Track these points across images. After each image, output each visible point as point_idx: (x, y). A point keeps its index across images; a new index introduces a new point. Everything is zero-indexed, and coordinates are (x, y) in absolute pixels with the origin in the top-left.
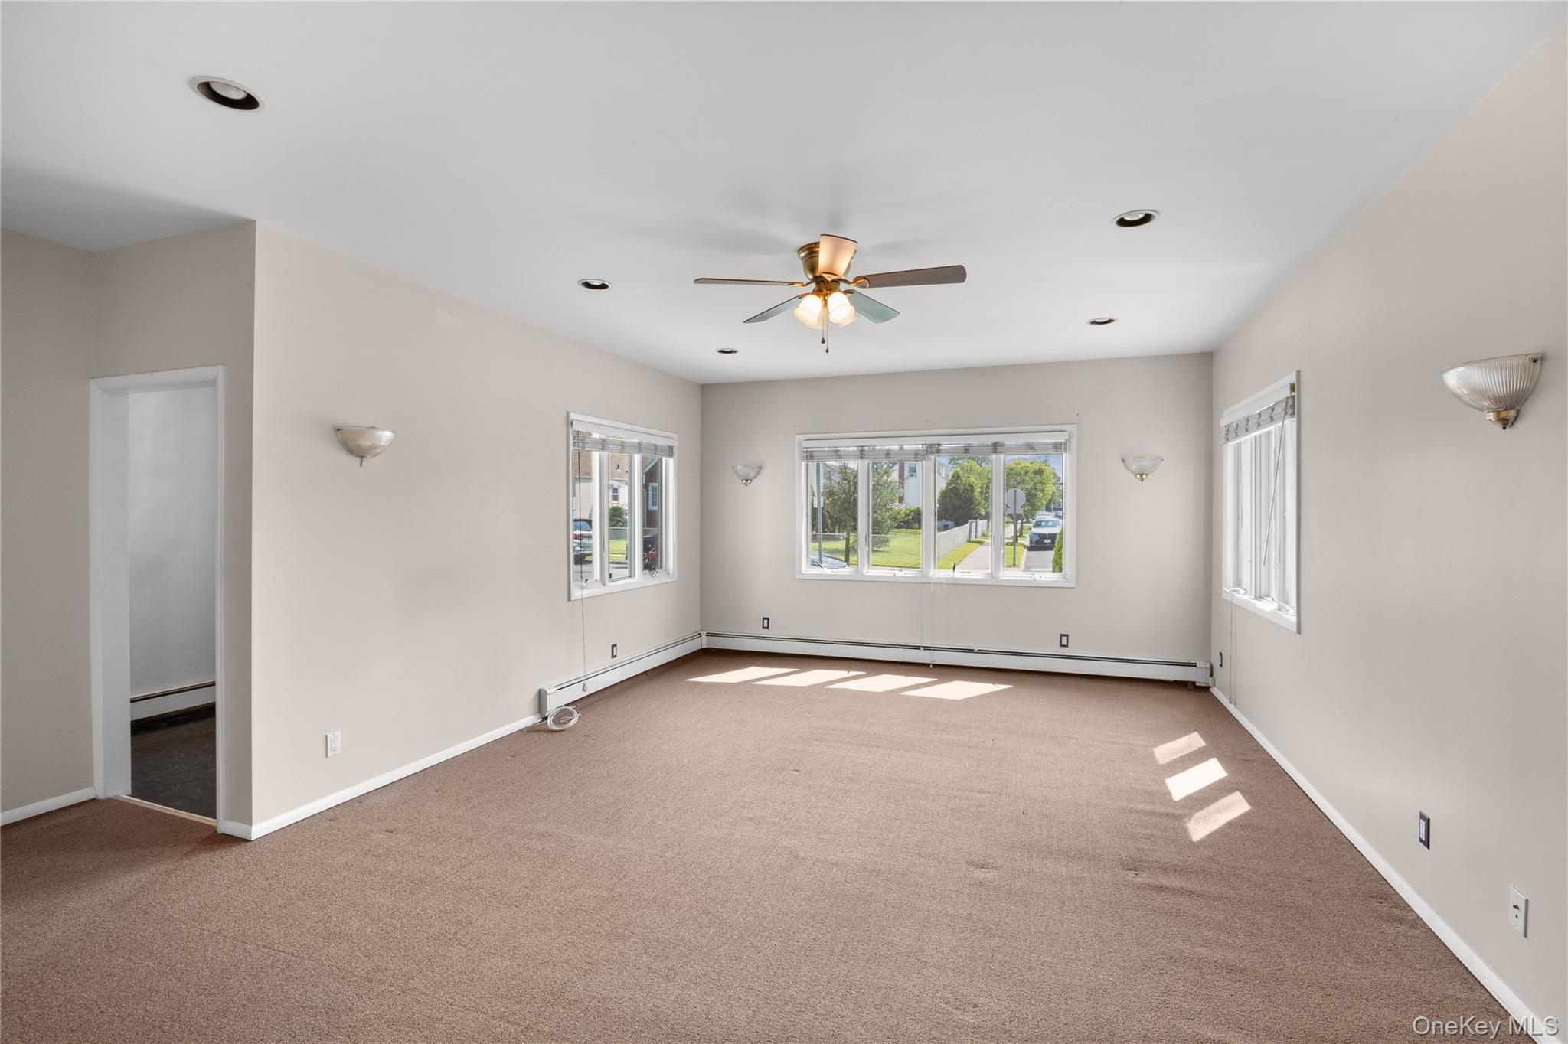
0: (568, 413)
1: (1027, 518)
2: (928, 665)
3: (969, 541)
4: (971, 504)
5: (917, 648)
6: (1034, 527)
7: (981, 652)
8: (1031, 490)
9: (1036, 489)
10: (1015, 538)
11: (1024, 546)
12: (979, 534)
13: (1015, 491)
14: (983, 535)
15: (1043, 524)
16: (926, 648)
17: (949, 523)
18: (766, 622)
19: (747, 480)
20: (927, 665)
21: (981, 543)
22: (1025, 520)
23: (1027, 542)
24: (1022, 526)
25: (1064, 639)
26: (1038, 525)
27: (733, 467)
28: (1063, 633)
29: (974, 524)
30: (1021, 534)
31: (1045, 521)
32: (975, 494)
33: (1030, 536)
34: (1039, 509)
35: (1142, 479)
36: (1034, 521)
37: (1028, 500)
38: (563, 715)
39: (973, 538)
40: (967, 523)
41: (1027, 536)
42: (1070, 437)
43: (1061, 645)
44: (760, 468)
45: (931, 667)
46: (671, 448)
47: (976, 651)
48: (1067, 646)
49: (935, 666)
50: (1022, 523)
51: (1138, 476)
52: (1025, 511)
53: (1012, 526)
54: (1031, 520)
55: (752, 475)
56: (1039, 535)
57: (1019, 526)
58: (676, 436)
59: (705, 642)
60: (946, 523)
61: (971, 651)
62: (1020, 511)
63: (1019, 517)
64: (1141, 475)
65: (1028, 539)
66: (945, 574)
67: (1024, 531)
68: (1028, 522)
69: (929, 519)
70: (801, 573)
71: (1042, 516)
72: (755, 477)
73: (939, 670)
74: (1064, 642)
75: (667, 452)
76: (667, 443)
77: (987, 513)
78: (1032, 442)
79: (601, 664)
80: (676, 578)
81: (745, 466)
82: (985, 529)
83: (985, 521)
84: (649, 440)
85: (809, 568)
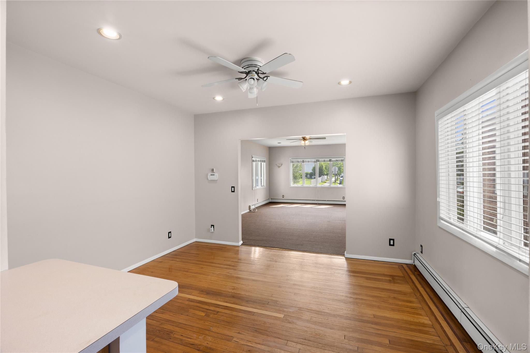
0: (252, 156)
1: (339, 175)
3: (322, 182)
4: (322, 171)
5: (315, 200)
6: (341, 177)
7: (327, 201)
9: (341, 166)
10: (335, 181)
11: (338, 183)
12: (325, 180)
13: (335, 167)
14: (326, 180)
16: (316, 200)
18: (283, 196)
19: (279, 167)
21: (325, 182)
22: (338, 176)
23: (339, 182)
25: (344, 198)
27: (276, 164)
29: (323, 177)
30: (337, 180)
32: (323, 168)
37: (339, 170)
38: (254, 209)
39: (323, 181)
40: (321, 176)
41: (339, 180)
43: (343, 199)
44: (282, 164)
46: (265, 161)
48: (344, 199)
49: (318, 204)
50: (337, 177)
52: (338, 173)
53: (334, 177)
54: (340, 176)
55: (280, 166)
57: (336, 178)
58: (265, 158)
59: (270, 201)
61: (326, 201)
62: (336, 173)
63: (336, 175)
65: (339, 181)
66: (320, 186)
68: (339, 176)
69: (317, 175)
70: (290, 186)
72: (281, 166)
73: (319, 204)
75: (264, 161)
76: (264, 160)
77: (327, 174)
78: (337, 159)
79: (256, 202)
80: (265, 187)
81: (279, 164)
82: (326, 178)
83: (326, 176)
84: (262, 159)
85: (292, 185)
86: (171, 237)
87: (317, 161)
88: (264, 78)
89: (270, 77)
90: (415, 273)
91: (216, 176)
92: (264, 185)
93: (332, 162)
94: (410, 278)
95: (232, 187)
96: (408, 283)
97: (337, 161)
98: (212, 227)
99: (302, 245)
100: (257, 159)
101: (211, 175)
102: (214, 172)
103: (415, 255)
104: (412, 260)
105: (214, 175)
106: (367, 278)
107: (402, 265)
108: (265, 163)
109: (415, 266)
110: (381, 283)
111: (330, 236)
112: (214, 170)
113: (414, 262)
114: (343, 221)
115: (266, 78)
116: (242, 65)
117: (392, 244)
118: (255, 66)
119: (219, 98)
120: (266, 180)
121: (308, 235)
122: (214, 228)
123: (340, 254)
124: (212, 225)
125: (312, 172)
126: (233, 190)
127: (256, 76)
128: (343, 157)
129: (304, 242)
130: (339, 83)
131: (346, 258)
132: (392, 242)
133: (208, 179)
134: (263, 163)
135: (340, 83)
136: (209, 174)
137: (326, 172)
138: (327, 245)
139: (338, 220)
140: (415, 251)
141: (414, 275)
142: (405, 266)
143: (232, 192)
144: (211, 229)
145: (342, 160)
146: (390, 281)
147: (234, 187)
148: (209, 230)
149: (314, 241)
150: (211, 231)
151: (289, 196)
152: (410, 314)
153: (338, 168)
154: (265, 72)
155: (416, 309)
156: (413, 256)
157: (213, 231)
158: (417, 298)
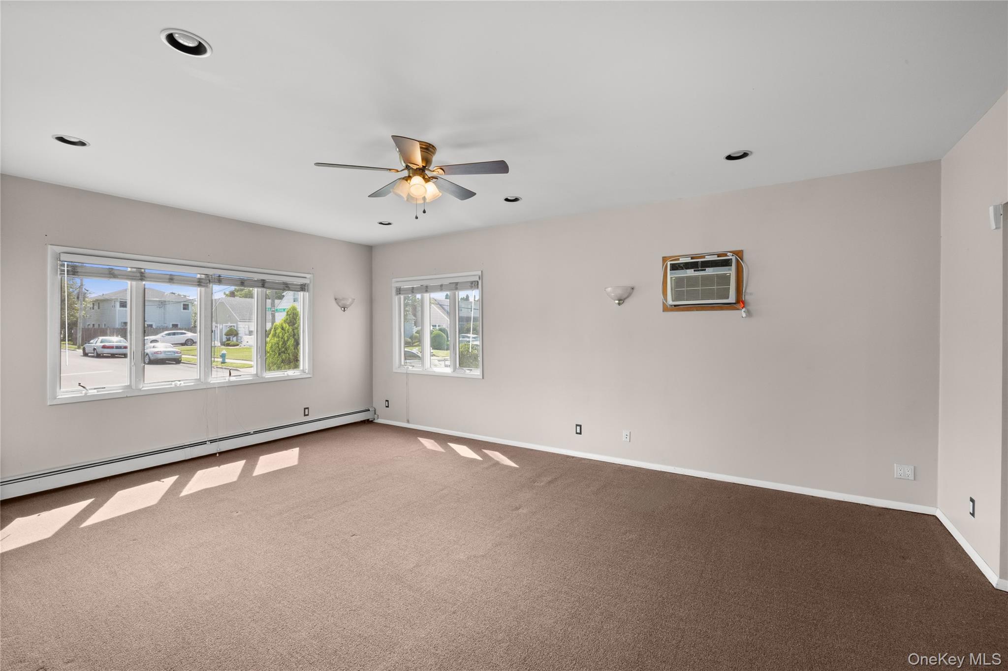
2: (216, 454)
5: (204, 443)
7: (255, 433)
16: (212, 441)
28: (305, 407)
35: (344, 310)
45: (218, 455)
47: (252, 433)
49: (220, 453)
51: (343, 309)
64: (344, 308)
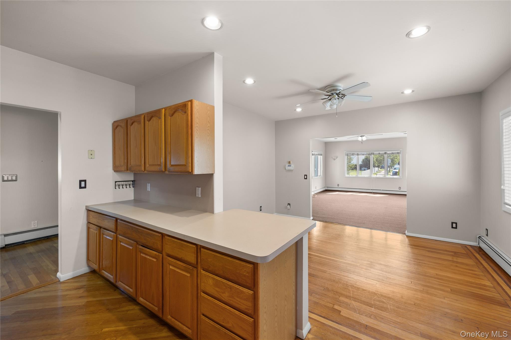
1: (391, 167)
5: (370, 189)
6: (394, 169)
8: (393, 159)
9: (394, 158)
12: (376, 172)
14: (377, 172)
15: (397, 169)
17: (366, 169)
18: (338, 185)
19: (334, 159)
20: (372, 193)
22: (391, 168)
24: (390, 170)
26: (395, 169)
27: (332, 157)
30: (389, 172)
31: (397, 168)
33: (392, 172)
34: (396, 164)
36: (394, 168)
37: (391, 162)
38: (314, 195)
42: (401, 151)
43: (399, 189)
44: (337, 157)
49: (373, 193)
52: (391, 165)
54: (393, 168)
56: (396, 172)
57: (389, 169)
59: (326, 189)
60: (365, 168)
61: (381, 190)
66: (375, 176)
67: (390, 171)
68: (392, 168)
69: (358, 168)
70: (345, 176)
71: (396, 166)
72: (336, 159)
74: (400, 188)
75: (321, 155)
76: (321, 153)
77: (378, 166)
78: (393, 152)
79: (315, 190)
80: (322, 177)
81: (334, 157)
82: (377, 170)
83: (377, 168)
84: (319, 153)
85: (347, 175)
86: (261, 210)
87: (372, 154)
88: (342, 97)
89: (347, 96)
90: (480, 252)
91: (293, 167)
92: (321, 175)
93: (387, 155)
94: (474, 256)
95: (305, 175)
96: (471, 259)
97: (393, 153)
98: (289, 205)
99: (364, 224)
100: (315, 153)
101: (288, 166)
102: (291, 164)
103: (479, 238)
104: (476, 242)
105: (291, 166)
106: (429, 251)
107: (466, 246)
108: (322, 156)
109: (480, 248)
110: (443, 255)
111: (389, 219)
112: (290, 162)
113: (479, 244)
114: (400, 208)
115: (344, 97)
116: (327, 90)
117: (455, 227)
118: (337, 90)
119: (299, 110)
120: (323, 171)
121: (368, 217)
122: (290, 206)
123: (401, 232)
124: (288, 204)
125: (361, 164)
126: (306, 178)
127: (337, 96)
128: (399, 150)
129: (365, 222)
130: (402, 93)
131: (406, 236)
132: (454, 225)
133: (286, 169)
134: (320, 156)
135: (404, 92)
136: (287, 165)
137: (377, 164)
138: (387, 225)
139: (396, 207)
140: (480, 235)
141: (479, 254)
142: (468, 247)
143: (305, 179)
144: (288, 206)
145: (398, 153)
146: (453, 256)
147: (306, 175)
148: (286, 208)
149: (374, 222)
150: (288, 208)
151: (343, 185)
152: (471, 277)
153: (391, 160)
154: (344, 94)
155: (478, 275)
156: (478, 239)
157: (289, 208)
158: (480, 269)
